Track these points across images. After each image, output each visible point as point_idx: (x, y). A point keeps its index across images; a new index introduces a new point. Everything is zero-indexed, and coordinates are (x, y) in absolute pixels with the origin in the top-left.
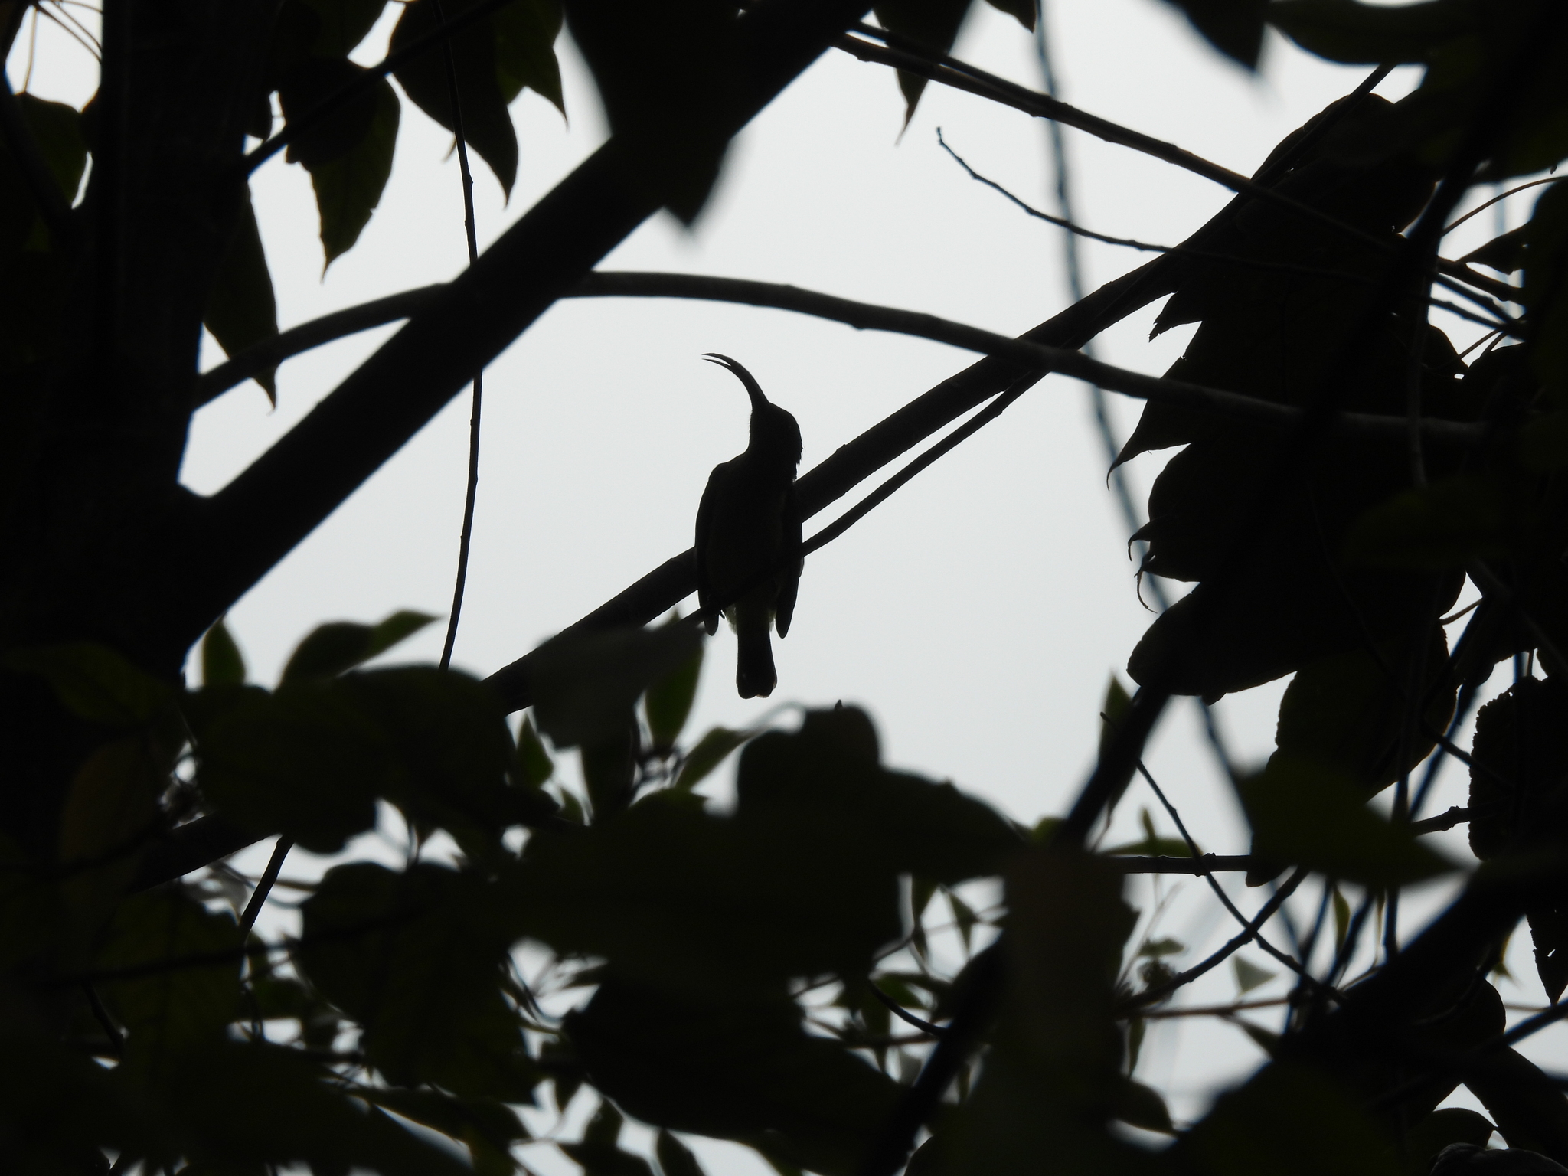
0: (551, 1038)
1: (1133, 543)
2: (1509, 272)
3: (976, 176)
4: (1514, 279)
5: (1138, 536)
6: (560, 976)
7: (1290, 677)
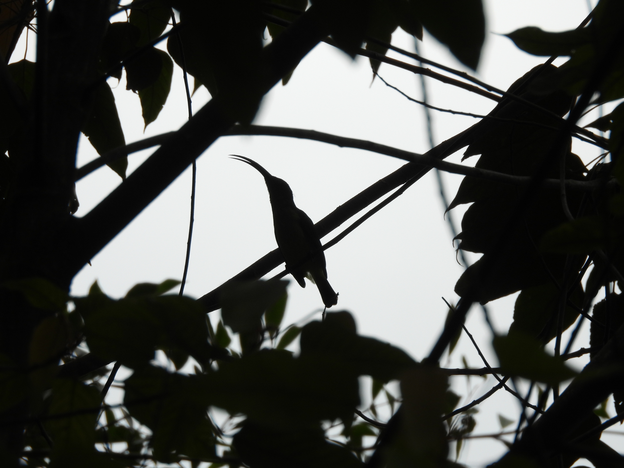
0: (228, 449)
1: (455, 241)
2: (605, 131)
3: (388, 85)
4: (607, 135)
5: (456, 238)
6: (231, 424)
7: (519, 293)
